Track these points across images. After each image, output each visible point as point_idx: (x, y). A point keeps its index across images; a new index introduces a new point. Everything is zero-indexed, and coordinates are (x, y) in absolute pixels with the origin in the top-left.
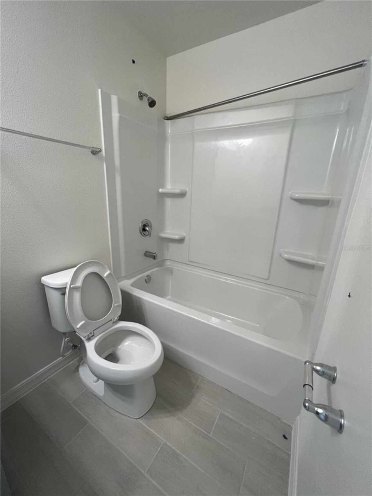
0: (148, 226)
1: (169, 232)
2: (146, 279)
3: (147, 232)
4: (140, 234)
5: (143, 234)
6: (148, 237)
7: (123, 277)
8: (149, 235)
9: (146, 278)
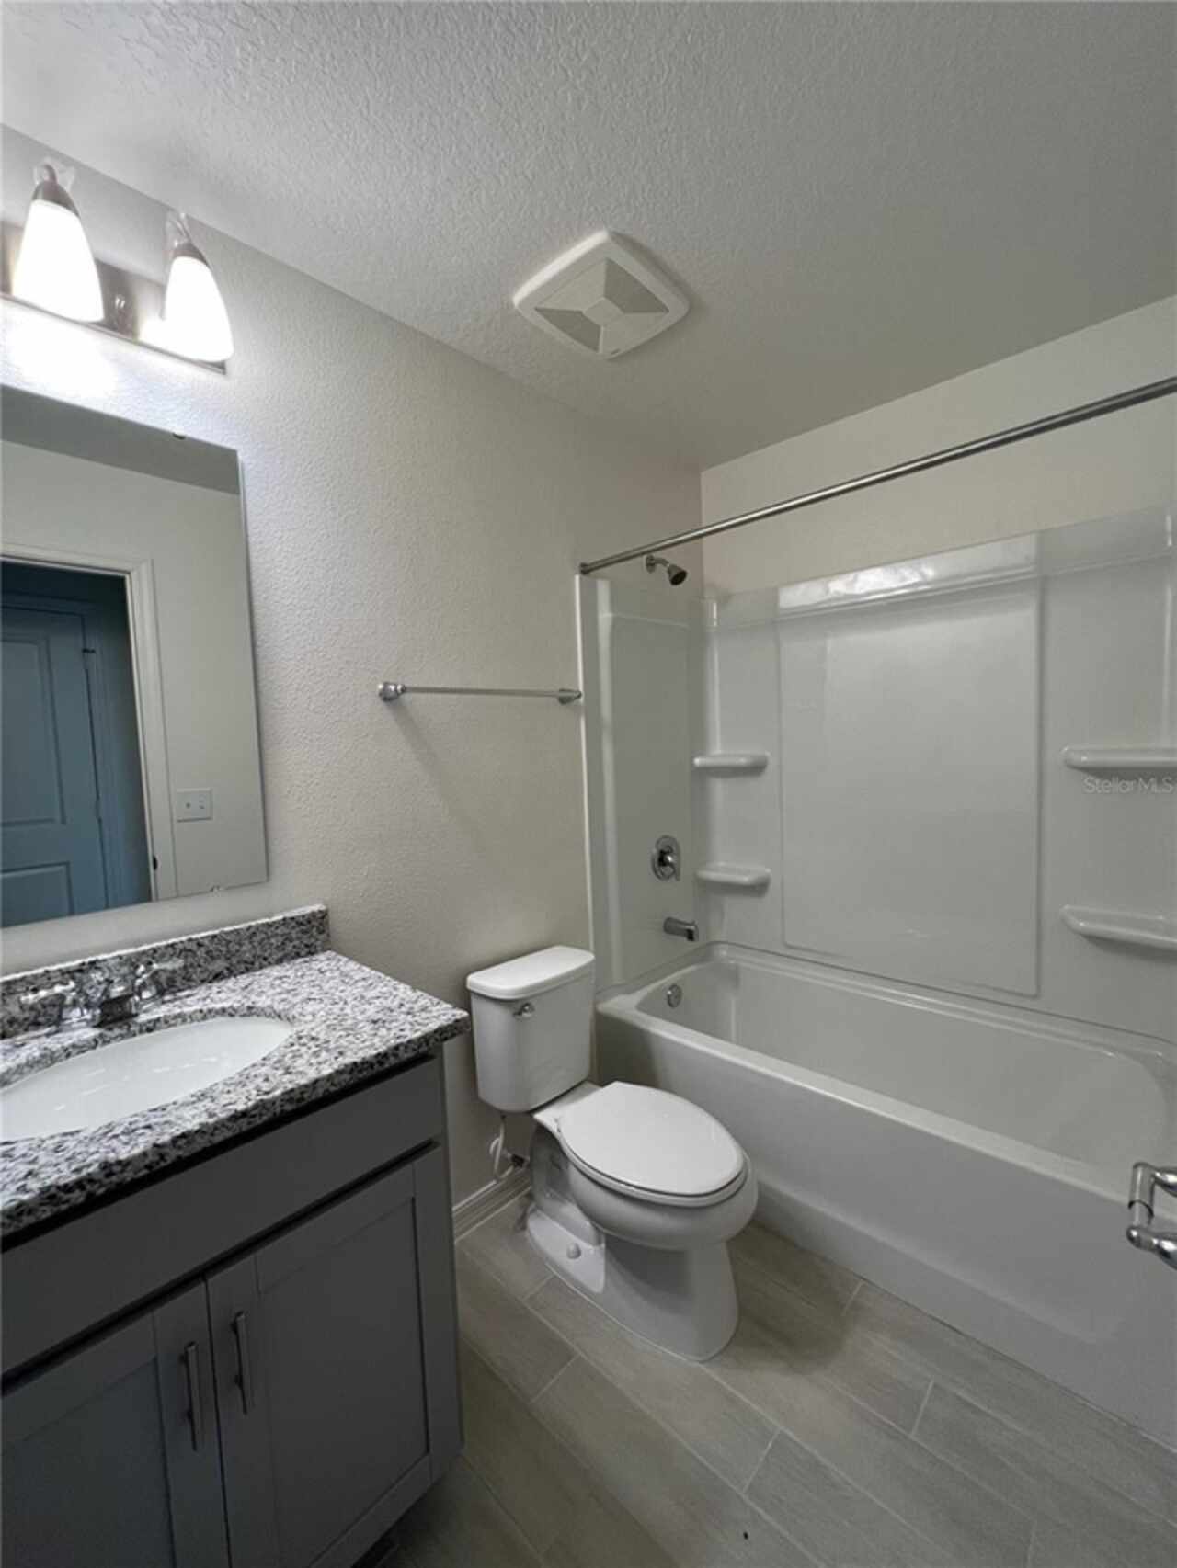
0: (669, 853)
1: (723, 867)
2: (669, 996)
3: (668, 867)
4: (653, 874)
5: (659, 874)
6: (673, 879)
7: (618, 986)
8: (676, 873)
9: (670, 992)
